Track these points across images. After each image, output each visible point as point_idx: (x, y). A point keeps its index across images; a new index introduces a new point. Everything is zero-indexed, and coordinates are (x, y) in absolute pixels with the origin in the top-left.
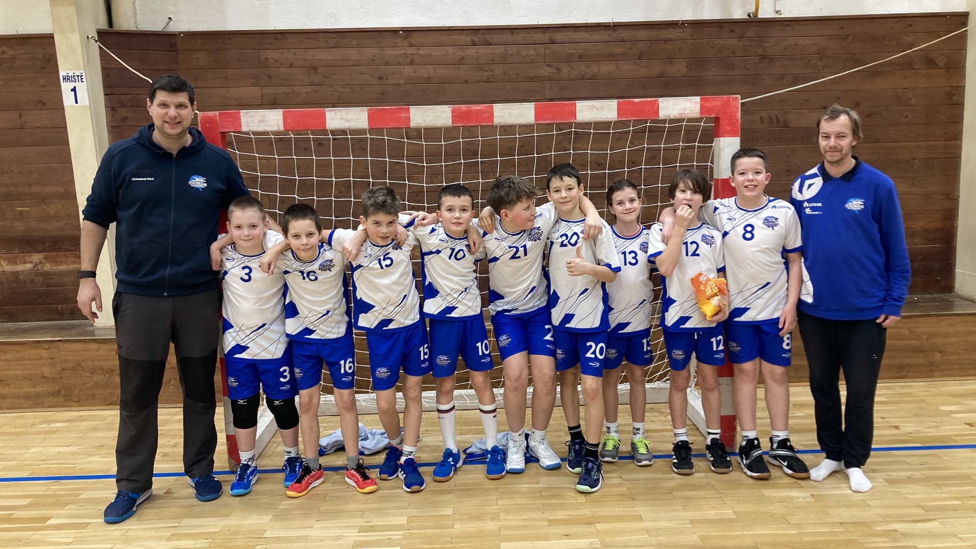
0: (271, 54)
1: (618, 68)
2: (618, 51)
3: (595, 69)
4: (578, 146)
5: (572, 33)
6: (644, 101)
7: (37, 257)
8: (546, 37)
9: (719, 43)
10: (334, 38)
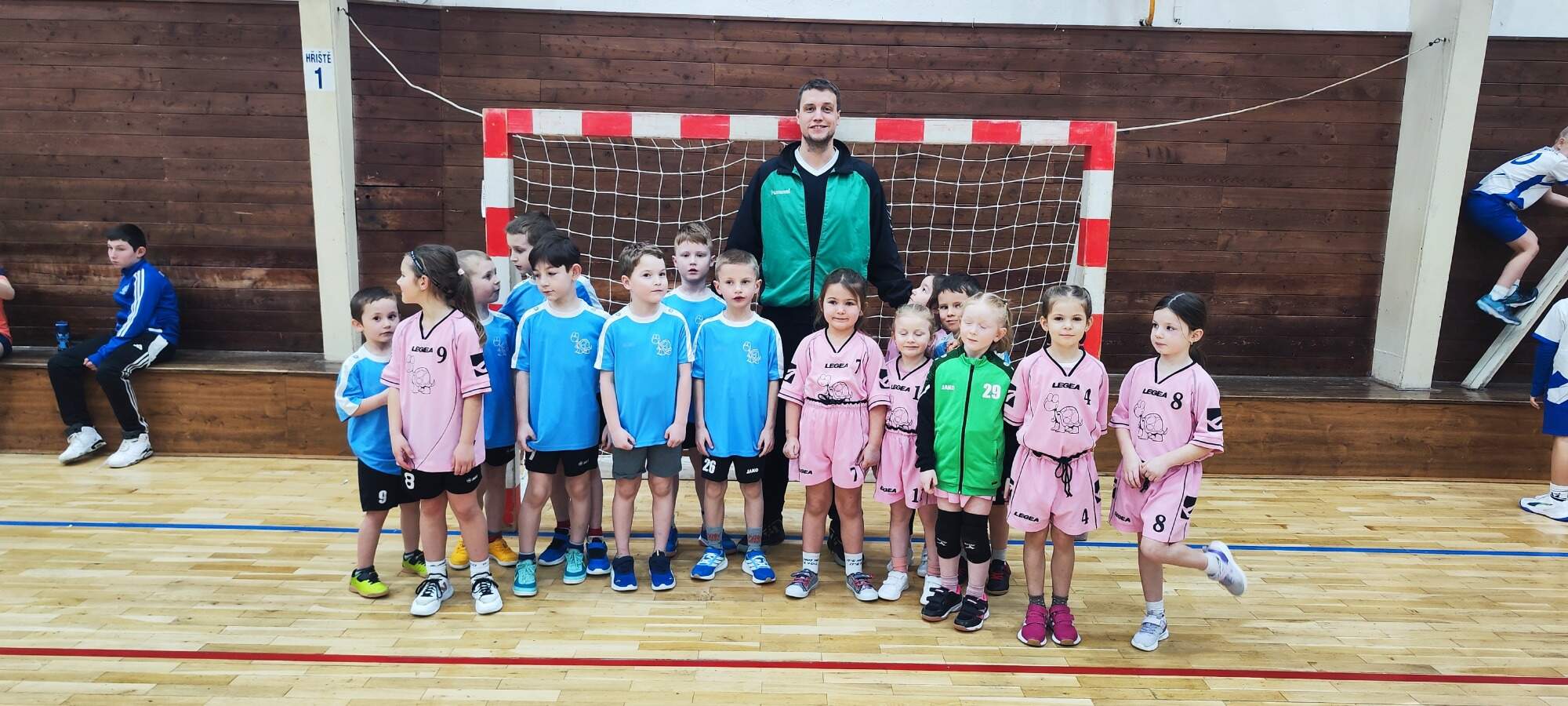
0: (555, 41)
1: (976, 79)
2: (976, 58)
3: (949, 80)
4: (921, 172)
5: (923, 34)
6: (1004, 124)
7: (257, 273)
8: (890, 37)
9: (1102, 55)
10: (632, 24)
